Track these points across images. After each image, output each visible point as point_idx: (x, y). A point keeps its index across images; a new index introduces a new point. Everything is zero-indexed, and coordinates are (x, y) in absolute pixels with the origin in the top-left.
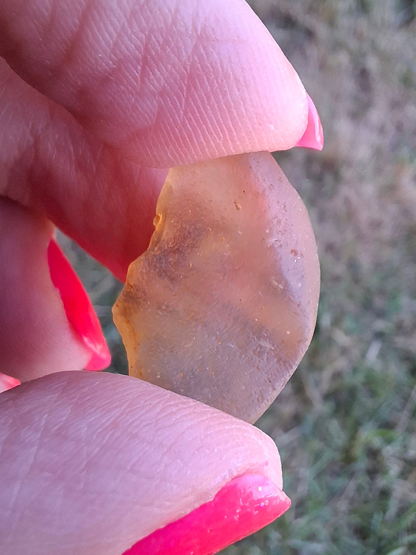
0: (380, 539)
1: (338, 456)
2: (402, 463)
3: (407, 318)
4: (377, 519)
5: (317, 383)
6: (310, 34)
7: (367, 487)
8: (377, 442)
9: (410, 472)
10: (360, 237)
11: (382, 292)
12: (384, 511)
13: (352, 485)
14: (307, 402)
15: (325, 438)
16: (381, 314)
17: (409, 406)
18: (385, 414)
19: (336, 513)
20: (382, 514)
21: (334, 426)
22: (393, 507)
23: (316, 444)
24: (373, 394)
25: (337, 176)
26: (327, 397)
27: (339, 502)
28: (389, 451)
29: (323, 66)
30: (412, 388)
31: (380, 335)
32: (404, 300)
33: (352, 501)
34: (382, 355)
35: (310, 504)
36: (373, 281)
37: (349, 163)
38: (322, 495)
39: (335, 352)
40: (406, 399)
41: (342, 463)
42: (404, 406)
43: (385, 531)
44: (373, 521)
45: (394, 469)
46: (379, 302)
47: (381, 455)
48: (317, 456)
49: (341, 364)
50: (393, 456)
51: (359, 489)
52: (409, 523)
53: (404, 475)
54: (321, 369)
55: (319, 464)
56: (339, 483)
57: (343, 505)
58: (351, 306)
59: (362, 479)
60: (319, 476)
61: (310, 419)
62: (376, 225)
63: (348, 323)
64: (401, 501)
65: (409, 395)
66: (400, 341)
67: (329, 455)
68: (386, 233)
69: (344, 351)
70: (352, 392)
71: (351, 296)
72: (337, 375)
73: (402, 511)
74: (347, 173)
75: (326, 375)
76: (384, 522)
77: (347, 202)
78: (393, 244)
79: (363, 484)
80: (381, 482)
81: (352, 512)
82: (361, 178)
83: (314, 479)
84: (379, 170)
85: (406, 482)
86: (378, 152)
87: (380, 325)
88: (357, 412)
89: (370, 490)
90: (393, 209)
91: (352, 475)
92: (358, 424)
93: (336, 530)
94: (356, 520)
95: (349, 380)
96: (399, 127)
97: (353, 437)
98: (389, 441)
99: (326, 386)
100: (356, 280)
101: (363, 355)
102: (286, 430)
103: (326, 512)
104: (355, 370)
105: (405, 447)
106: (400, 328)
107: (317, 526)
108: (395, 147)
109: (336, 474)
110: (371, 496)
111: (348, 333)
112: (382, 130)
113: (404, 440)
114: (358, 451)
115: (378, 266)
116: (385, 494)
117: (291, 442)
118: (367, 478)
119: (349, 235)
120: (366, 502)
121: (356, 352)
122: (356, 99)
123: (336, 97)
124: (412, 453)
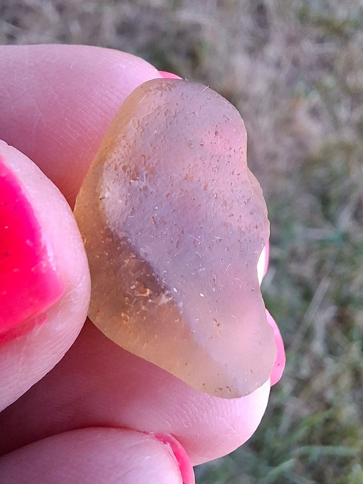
0: (273, 451)
2: (295, 382)
3: (300, 246)
4: (271, 432)
9: (302, 390)
11: (277, 221)
12: (277, 427)
16: (276, 242)
17: (302, 329)
20: (274, 428)
22: (285, 422)
29: (221, 2)
30: (305, 311)
31: (274, 263)
32: (298, 229)
34: (276, 280)
37: (246, 97)
40: (299, 322)
42: (296, 329)
43: (279, 445)
44: (267, 436)
45: (287, 387)
46: (274, 231)
53: (296, 393)
62: (272, 157)
64: (293, 416)
65: (302, 318)
66: (294, 268)
68: (282, 165)
73: (294, 426)
76: (277, 436)
78: (288, 175)
80: (275, 399)
82: (257, 112)
84: (275, 105)
85: (298, 399)
86: (274, 87)
87: (275, 252)
90: (288, 141)
96: (295, 63)
105: (298, 367)
106: (293, 255)
108: (291, 82)
112: (278, 65)
113: (297, 360)
116: (278, 411)
122: (253, 34)
123: (234, 33)
124: (305, 372)
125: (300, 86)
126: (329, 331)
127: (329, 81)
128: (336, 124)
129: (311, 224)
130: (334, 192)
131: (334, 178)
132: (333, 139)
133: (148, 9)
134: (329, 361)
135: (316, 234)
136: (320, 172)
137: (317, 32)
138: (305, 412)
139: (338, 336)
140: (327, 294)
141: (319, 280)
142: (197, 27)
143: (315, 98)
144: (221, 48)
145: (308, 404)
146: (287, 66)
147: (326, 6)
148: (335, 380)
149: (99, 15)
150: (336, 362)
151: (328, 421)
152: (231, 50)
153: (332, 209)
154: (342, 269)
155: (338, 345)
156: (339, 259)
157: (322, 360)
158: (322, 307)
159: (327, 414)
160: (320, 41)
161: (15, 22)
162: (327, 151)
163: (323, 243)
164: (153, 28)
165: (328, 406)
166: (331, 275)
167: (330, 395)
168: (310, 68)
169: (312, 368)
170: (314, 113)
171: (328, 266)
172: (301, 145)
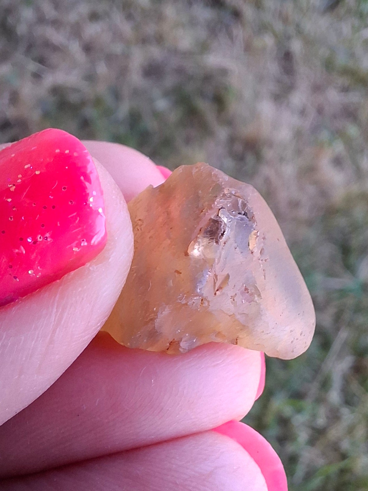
2: (310, 431)
6: (237, 14)
8: (287, 410)
9: (318, 438)
12: (292, 475)
17: (319, 378)
18: (296, 384)
22: (300, 471)
25: (259, 157)
28: (299, 419)
29: (248, 48)
30: (323, 360)
37: (270, 144)
40: (317, 371)
42: (314, 378)
45: (303, 436)
47: (291, 423)
50: (303, 424)
53: (312, 442)
62: (295, 204)
64: (308, 465)
65: (320, 367)
68: (304, 213)
73: (309, 476)
74: (268, 154)
76: (291, 485)
77: (267, 181)
78: (310, 223)
80: (290, 448)
82: (282, 159)
84: (299, 152)
85: (314, 448)
86: (298, 134)
90: (311, 189)
92: (270, 395)
96: (320, 111)
97: (265, 406)
98: (299, 411)
105: (314, 416)
108: (315, 129)
112: (303, 113)
113: (313, 410)
114: (270, 419)
116: (293, 459)
118: (277, 444)
122: (279, 81)
123: (260, 79)
124: (321, 421)
125: (324, 135)
126: (346, 381)
127: (353, 131)
128: (359, 173)
129: (330, 274)
130: (355, 242)
131: (355, 228)
132: (355, 188)
133: (175, 51)
134: (345, 411)
135: (336, 283)
136: (341, 222)
137: (342, 80)
138: (321, 462)
139: (355, 387)
140: (345, 344)
141: (338, 329)
142: (224, 72)
143: (339, 147)
144: (247, 94)
145: (323, 454)
146: (312, 113)
147: (352, 55)
148: (351, 430)
149: (126, 56)
150: (353, 412)
151: (343, 471)
152: (257, 96)
153: (352, 259)
154: (361, 319)
155: (354, 395)
156: (358, 309)
157: (338, 410)
158: (340, 356)
159: (342, 464)
160: (345, 90)
161: (41, 61)
162: (350, 200)
163: (343, 293)
164: (180, 71)
165: (344, 456)
166: (350, 324)
167: (345, 445)
168: (335, 116)
169: (328, 417)
170: (337, 162)
171: (347, 316)
172: (324, 193)
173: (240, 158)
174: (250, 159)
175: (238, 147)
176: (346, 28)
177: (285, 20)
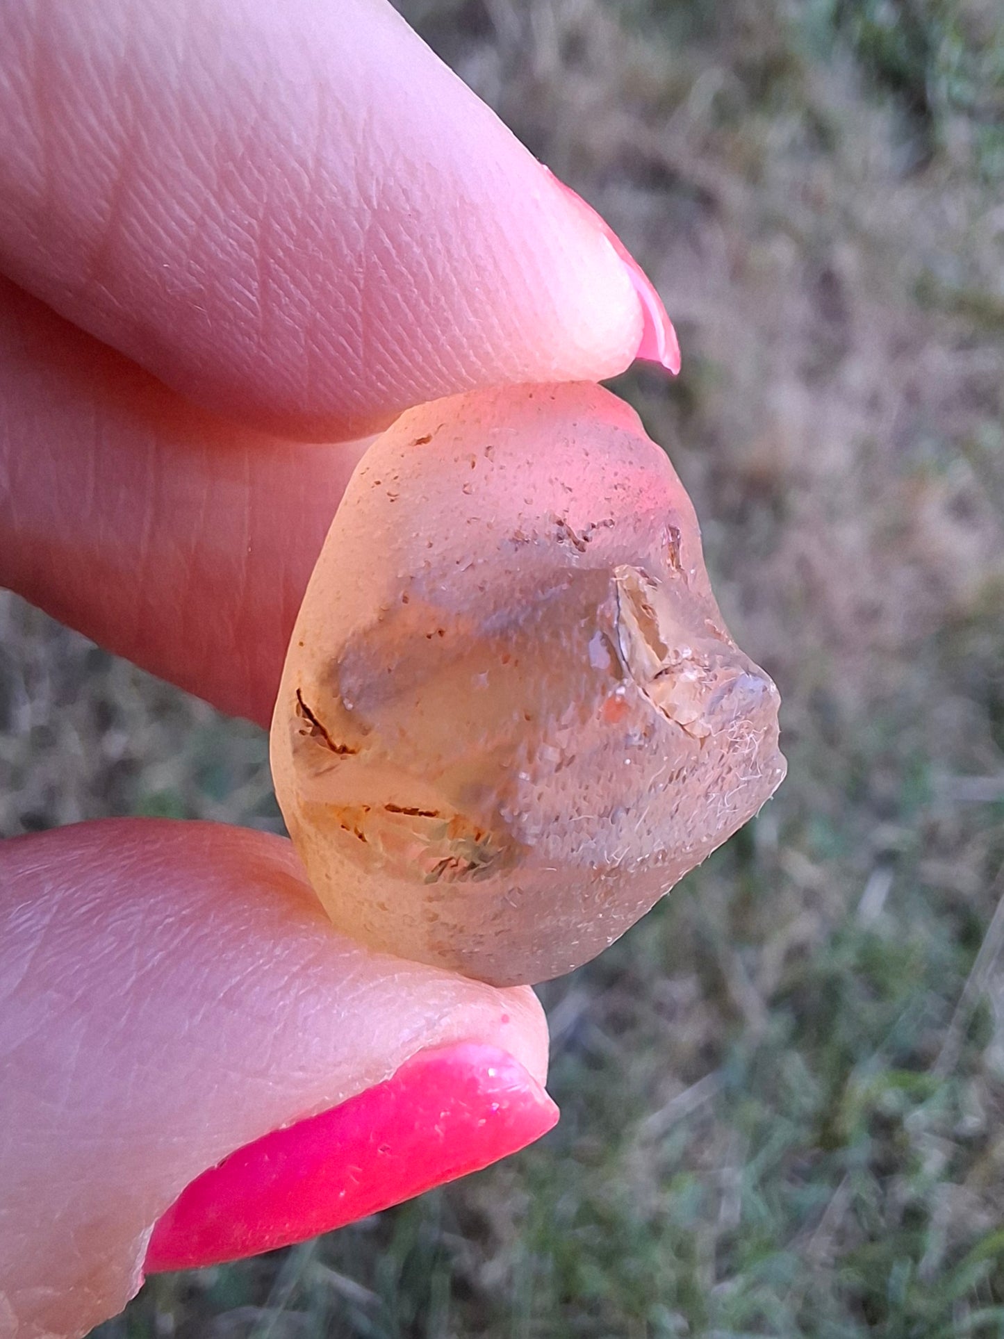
0: (909, 1321)
1: (806, 1136)
2: (951, 1146)
3: (945, 816)
4: (900, 1272)
5: (753, 973)
6: (707, 201)
7: (873, 1202)
8: (890, 1100)
9: (970, 1164)
10: (834, 641)
11: (889, 761)
12: (916, 1258)
13: (840, 1199)
14: (731, 1015)
15: (774, 1096)
16: (888, 812)
17: (961, 1014)
18: (908, 1035)
19: (806, 1265)
20: (910, 1262)
21: (795, 1066)
22: (934, 1246)
23: (755, 1110)
24: (878, 991)
25: (778, 510)
26: (775, 1002)
27: (813, 1240)
28: (918, 1118)
29: (738, 271)
30: (965, 974)
31: (888, 858)
32: (939, 778)
33: (841, 1236)
34: (894, 902)
35: (746, 1247)
36: (867, 738)
37: (804, 481)
38: (773, 1223)
39: (789, 900)
40: (953, 999)
41: (817, 1151)
42: (948, 1016)
43: (921, 1304)
44: (892, 1282)
45: (934, 1158)
46: (882, 784)
47: (902, 1130)
48: (759, 1136)
49: (804, 927)
50: (931, 1130)
51: (856, 1207)
52: (973, 1284)
53: (955, 1171)
54: (759, 940)
55: (762, 1157)
56: (812, 1194)
57: (821, 1246)
58: (821, 798)
59: (862, 1186)
60: (764, 1180)
61: (740, 1053)
62: (870, 614)
63: (816, 835)
64: (951, 1231)
65: (960, 990)
66: (934, 870)
67: (784, 1133)
68: (892, 630)
69: (811, 898)
70: (832, 988)
71: (819, 774)
72: (796, 953)
73: (956, 1256)
74: (801, 503)
75: (772, 954)
76: (914, 1282)
77: (803, 565)
78: (908, 653)
79: (864, 1196)
80: (905, 1190)
81: (840, 1262)
82: (832, 513)
83: (755, 1188)
84: (870, 493)
85: (962, 1188)
86: (865, 453)
87: (888, 835)
88: (843, 1033)
89: (882, 1211)
90: (904, 577)
91: (838, 1176)
92: (846, 1062)
93: (808, 1302)
94: (853, 1278)
95: (823, 962)
96: (912, 396)
97: (837, 1091)
98: (920, 1098)
99: (771, 977)
100: (830, 736)
101: (853, 904)
102: (689, 1079)
103: (784, 1263)
104: (836, 940)
105: (956, 1109)
106: (931, 840)
107: (765, 1296)
108: (904, 439)
109: (804, 1176)
110: (883, 1222)
111: (816, 857)
112: (873, 403)
113: (953, 1092)
114: (851, 1123)
115: (877, 704)
116: (915, 1217)
117: (701, 1108)
118: (872, 1184)
119: (811, 639)
120: (873, 1238)
121: (835, 899)
122: (814, 338)
123: (770, 336)
124: (972, 1122)
127: (990, 435)
129: (968, 767)
135: (981, 788)
136: (982, 645)
137: (955, 326)
138: (982, 1220)
141: (995, 898)
143: (962, 475)
144: (744, 371)
145: (986, 1201)
146: (894, 403)
147: (974, 268)
152: (767, 375)
160: (965, 345)
162: (996, 595)
168: (946, 406)
169: (988, 1108)
170: (961, 509)
172: (934, 581)
173: (736, 518)
174: (761, 518)
175: (732, 495)
176: (955, 210)
177: (815, 201)
